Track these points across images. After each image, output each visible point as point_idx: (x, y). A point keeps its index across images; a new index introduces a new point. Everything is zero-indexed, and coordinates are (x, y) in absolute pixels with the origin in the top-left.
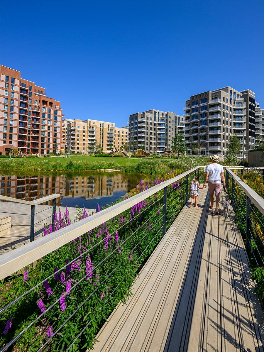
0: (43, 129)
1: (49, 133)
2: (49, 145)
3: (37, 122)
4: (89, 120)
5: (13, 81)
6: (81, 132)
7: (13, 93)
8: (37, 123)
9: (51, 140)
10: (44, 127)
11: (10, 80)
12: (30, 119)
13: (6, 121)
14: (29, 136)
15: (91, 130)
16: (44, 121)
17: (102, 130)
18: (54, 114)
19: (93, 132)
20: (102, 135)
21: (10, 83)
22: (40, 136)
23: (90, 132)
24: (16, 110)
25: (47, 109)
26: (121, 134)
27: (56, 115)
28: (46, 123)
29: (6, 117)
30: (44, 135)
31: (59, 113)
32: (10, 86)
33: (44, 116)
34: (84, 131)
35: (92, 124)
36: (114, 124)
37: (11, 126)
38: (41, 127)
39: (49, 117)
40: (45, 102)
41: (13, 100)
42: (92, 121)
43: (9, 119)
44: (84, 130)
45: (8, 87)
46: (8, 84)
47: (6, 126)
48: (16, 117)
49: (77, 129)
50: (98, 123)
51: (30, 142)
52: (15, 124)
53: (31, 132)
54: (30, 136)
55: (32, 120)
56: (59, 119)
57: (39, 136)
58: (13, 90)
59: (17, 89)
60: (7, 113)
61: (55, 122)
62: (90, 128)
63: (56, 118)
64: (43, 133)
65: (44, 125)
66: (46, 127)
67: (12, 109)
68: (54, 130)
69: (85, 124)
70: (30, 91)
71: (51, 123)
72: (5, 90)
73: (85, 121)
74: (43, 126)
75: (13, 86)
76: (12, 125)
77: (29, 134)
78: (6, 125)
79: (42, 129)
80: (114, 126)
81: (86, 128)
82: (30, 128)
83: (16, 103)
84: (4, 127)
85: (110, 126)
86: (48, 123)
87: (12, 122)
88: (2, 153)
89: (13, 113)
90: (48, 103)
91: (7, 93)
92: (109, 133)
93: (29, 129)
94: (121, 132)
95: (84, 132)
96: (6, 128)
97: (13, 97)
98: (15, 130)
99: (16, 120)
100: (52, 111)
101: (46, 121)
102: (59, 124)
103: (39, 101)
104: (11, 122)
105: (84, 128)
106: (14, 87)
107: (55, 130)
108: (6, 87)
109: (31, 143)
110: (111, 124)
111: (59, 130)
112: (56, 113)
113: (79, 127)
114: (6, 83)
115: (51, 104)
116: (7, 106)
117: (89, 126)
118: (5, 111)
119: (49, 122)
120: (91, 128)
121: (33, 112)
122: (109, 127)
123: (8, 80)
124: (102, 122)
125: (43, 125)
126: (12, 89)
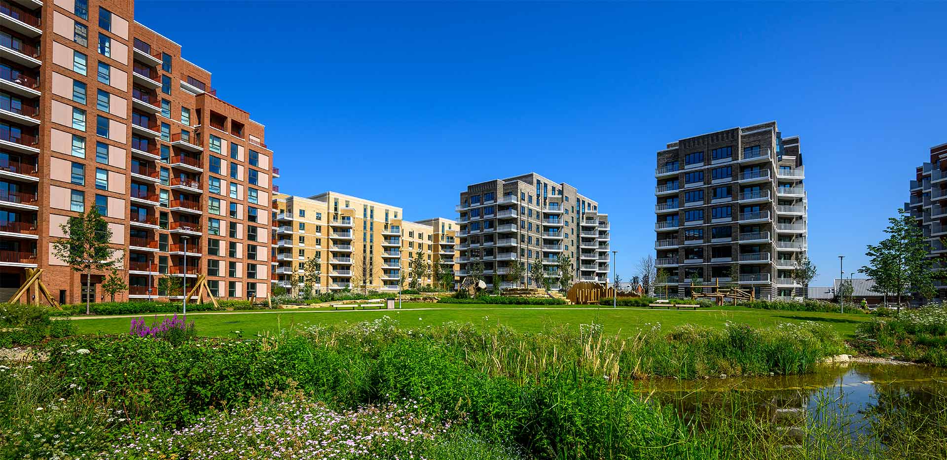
0: (212, 212)
1: (233, 226)
2: (232, 265)
3: (193, 184)
4: (333, 195)
5: (105, 23)
6: (309, 230)
7: (107, 66)
8: (194, 188)
9: (240, 251)
10: (216, 204)
11: (94, 15)
12: (165, 174)
13: (79, 171)
14: (165, 231)
15: (339, 223)
16: (216, 184)
17: (368, 226)
18: (247, 163)
19: (345, 230)
20: (368, 240)
21: (95, 27)
22: (205, 235)
23: (335, 229)
24: (119, 132)
25: (224, 143)
26: (416, 240)
27: (254, 168)
28: (223, 192)
29: (80, 154)
30: (216, 231)
31: (263, 162)
32: (95, 39)
33: (215, 166)
34: (317, 227)
35: (341, 206)
36: (400, 211)
37: (100, 192)
38: (206, 202)
39: (233, 172)
40: (218, 120)
41: (106, 94)
42: (342, 198)
43: (91, 165)
44: (318, 223)
45: (86, 38)
46: (86, 27)
47: (79, 188)
48: (118, 158)
49: (296, 218)
50: (357, 204)
51: (168, 253)
52: (118, 183)
53: (171, 219)
54: (168, 231)
55: (172, 176)
56: (263, 180)
57: (200, 234)
58: (107, 54)
59: (120, 53)
60: (82, 139)
61: (251, 189)
62: (335, 218)
63: (253, 178)
64: (215, 225)
65: (218, 197)
66: (223, 204)
67: (103, 126)
68: (249, 216)
69: (321, 206)
70: (165, 73)
71: (240, 193)
72: (75, 51)
73: (322, 197)
74: (213, 199)
75: (104, 39)
76: (103, 188)
77: (164, 225)
78: (80, 184)
79: (210, 211)
80: (400, 217)
81: (324, 218)
82: (165, 206)
83: (119, 107)
84: (74, 191)
85: (391, 217)
86: (229, 191)
87: (104, 177)
88: (68, 293)
89: (108, 142)
90: (229, 125)
91: (84, 62)
92: (388, 235)
93: (165, 209)
94: (416, 235)
95: (319, 228)
96: (80, 198)
97: (107, 82)
98: (117, 209)
99: (118, 171)
100: (241, 151)
101: (223, 183)
102: (263, 199)
103: (199, 112)
104: (101, 176)
105: (319, 218)
106: (107, 44)
107: (252, 218)
108: (79, 40)
109: (170, 259)
110: (392, 209)
111: (263, 217)
112: (253, 158)
113: (302, 213)
114: (77, 23)
115: (237, 128)
116: (83, 112)
117: (332, 211)
118: (73, 132)
119: (233, 188)
120: (340, 220)
121: (178, 150)
122: (387, 219)
123: (87, 13)
124: (369, 203)
125: (214, 196)
126: (103, 52)
